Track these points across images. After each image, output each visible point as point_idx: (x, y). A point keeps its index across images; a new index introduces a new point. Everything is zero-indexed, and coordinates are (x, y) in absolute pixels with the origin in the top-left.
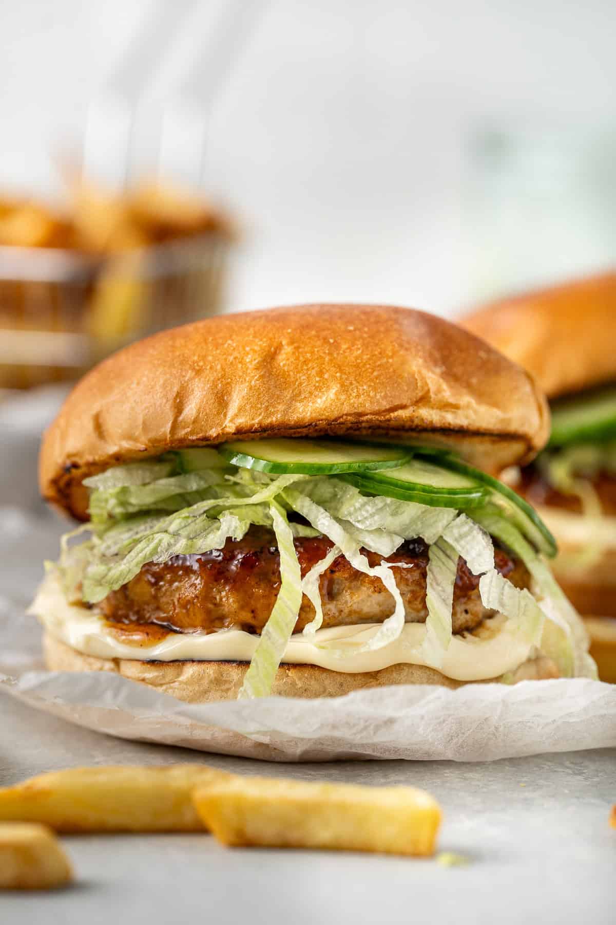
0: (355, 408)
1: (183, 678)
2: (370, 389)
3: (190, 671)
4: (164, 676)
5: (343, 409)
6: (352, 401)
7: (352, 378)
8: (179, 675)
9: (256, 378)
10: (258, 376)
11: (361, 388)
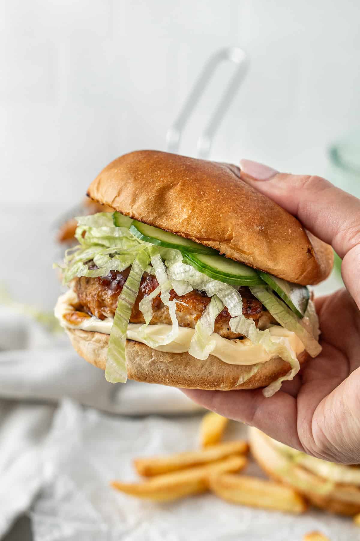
0: (188, 231)
1: (94, 339)
2: (201, 225)
3: (97, 336)
4: (87, 337)
5: (182, 229)
6: (188, 227)
7: (196, 216)
8: (93, 337)
9: (153, 195)
10: (155, 195)
11: (197, 223)
